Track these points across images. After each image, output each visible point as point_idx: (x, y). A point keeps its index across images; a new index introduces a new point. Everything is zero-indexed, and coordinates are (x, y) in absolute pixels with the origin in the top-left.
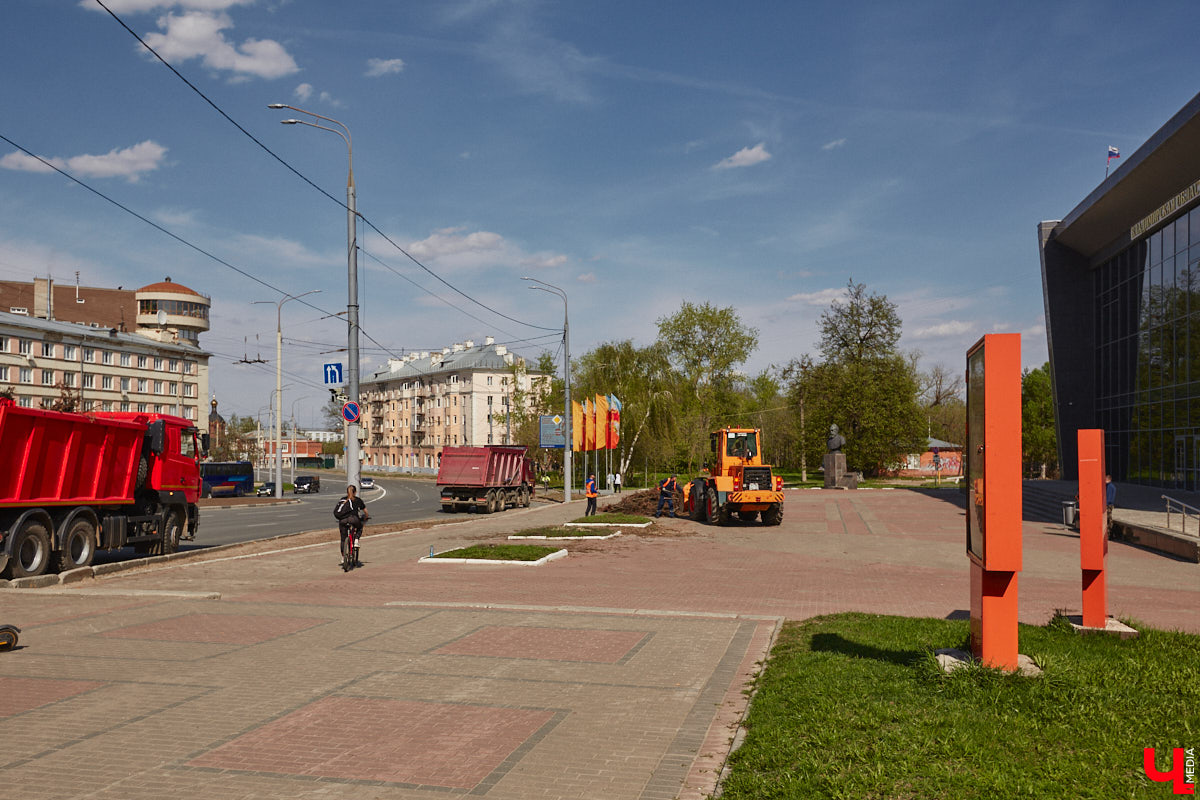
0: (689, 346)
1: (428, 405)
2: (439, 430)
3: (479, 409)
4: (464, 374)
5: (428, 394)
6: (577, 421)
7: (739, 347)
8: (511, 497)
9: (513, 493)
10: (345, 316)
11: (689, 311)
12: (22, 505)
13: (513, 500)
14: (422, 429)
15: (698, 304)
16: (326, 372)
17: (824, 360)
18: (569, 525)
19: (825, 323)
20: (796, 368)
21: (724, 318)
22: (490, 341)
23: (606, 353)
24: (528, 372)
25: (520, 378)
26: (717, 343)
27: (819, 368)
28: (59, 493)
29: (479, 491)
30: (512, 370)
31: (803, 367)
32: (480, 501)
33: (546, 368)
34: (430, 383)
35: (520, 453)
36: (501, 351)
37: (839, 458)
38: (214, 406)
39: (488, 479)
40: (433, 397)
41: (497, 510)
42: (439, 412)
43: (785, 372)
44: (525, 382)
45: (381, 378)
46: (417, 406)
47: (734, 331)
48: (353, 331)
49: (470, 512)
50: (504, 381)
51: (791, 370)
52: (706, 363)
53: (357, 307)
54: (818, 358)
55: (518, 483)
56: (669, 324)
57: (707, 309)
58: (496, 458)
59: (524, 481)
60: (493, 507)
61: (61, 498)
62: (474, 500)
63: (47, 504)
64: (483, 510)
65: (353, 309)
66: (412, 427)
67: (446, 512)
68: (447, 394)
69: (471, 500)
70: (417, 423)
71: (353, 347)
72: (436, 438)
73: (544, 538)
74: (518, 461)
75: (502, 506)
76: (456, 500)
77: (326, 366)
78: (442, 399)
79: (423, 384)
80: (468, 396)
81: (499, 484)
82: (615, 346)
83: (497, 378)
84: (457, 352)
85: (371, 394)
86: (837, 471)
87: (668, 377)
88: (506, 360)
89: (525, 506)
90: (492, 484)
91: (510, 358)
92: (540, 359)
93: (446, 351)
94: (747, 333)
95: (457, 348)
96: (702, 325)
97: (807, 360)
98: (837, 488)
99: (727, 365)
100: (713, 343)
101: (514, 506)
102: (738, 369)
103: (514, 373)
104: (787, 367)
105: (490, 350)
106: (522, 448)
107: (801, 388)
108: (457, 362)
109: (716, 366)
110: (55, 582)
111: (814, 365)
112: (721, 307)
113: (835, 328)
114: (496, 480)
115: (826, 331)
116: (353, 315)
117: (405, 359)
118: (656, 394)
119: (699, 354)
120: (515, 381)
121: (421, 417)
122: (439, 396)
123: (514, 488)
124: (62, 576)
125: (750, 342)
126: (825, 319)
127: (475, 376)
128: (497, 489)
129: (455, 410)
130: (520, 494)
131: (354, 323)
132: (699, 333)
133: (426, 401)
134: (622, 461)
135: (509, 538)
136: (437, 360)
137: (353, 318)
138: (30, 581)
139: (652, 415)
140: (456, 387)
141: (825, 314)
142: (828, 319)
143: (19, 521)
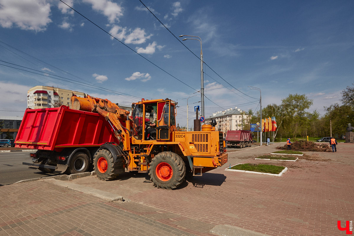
0: (291, 105)
1: (222, 123)
2: (224, 129)
3: (234, 123)
4: (230, 116)
5: (222, 121)
6: (263, 124)
7: (307, 104)
8: (246, 144)
9: (247, 143)
10: (200, 92)
11: (291, 96)
12: (74, 146)
13: (247, 145)
14: (220, 128)
15: (293, 94)
16: (195, 108)
17: (343, 104)
18: (272, 154)
19: (344, 93)
20: (332, 107)
21: (302, 98)
22: (236, 108)
23: (270, 107)
24: (246, 115)
25: (244, 116)
26: (299, 104)
27: (341, 107)
28: (93, 142)
29: (238, 142)
30: (242, 114)
31: (335, 107)
32: (238, 145)
33: (250, 113)
34: (222, 118)
35: (249, 132)
36: (239, 110)
37: (352, 133)
38: (178, 125)
39: (240, 139)
40: (223, 121)
41: (243, 147)
42: (224, 124)
43: (328, 109)
44: (245, 117)
45: (211, 117)
46: (219, 123)
47: (305, 101)
48: (202, 96)
49: (235, 148)
50: (240, 117)
51: (330, 108)
52: (296, 110)
53: (204, 89)
54: (341, 104)
55: (248, 140)
56: (285, 100)
57: (297, 95)
58: (242, 133)
59: (250, 140)
60: (242, 147)
61: (94, 144)
62: (236, 145)
63: (87, 146)
64: (239, 147)
65: (202, 90)
66: (218, 128)
67: (228, 148)
68: (226, 120)
69: (235, 145)
70: (219, 127)
71: (202, 101)
72: (224, 130)
73: (269, 159)
74: (248, 134)
75: (244, 146)
76: (231, 145)
77: (195, 107)
78: (225, 121)
79: (220, 118)
80: (231, 121)
81: (243, 140)
82: (272, 105)
83: (238, 116)
84: (228, 111)
85: (209, 121)
86: (351, 137)
87: (288, 113)
88: (240, 112)
89: (250, 146)
90: (241, 140)
91: (241, 111)
92: (249, 111)
93: (226, 111)
94: (309, 101)
95: (228, 110)
96: (295, 100)
97: (337, 105)
98: (351, 143)
99: (303, 110)
100: (298, 104)
101: (247, 146)
102: (306, 110)
103: (242, 115)
104: (329, 107)
105: (237, 110)
106: (249, 131)
107: (334, 113)
108: (228, 113)
109: (300, 110)
110: (89, 175)
111: (339, 106)
112: (301, 95)
113: (347, 95)
114: (242, 139)
115: (344, 96)
116: (202, 91)
117: (216, 113)
118: (284, 117)
119: (294, 107)
120: (243, 116)
121: (220, 126)
122: (224, 121)
123: (247, 142)
124: (92, 172)
125: (310, 103)
126: (344, 92)
127: (233, 116)
128: (243, 142)
129: (228, 124)
130: (249, 143)
131: (203, 94)
132: (294, 102)
133: (221, 122)
134: (274, 135)
135: (255, 159)
136: (224, 113)
137: (202, 92)
138: (77, 175)
139: (283, 123)
140: (228, 119)
141: (344, 91)
142: (345, 92)
143: (73, 152)
